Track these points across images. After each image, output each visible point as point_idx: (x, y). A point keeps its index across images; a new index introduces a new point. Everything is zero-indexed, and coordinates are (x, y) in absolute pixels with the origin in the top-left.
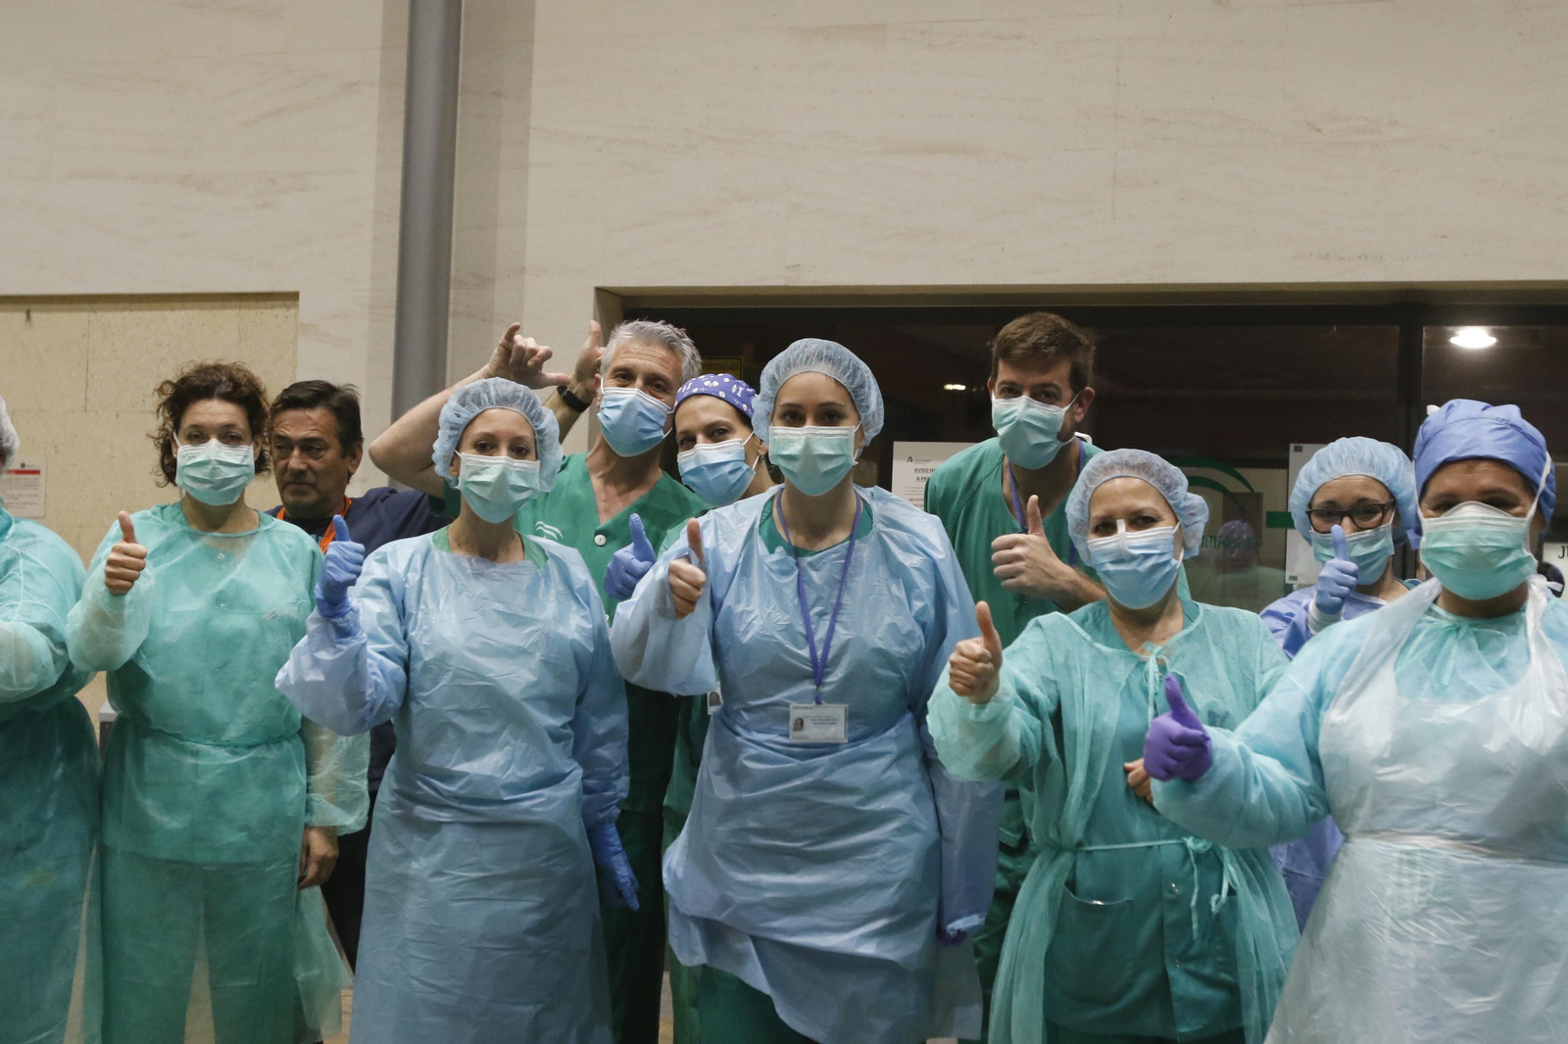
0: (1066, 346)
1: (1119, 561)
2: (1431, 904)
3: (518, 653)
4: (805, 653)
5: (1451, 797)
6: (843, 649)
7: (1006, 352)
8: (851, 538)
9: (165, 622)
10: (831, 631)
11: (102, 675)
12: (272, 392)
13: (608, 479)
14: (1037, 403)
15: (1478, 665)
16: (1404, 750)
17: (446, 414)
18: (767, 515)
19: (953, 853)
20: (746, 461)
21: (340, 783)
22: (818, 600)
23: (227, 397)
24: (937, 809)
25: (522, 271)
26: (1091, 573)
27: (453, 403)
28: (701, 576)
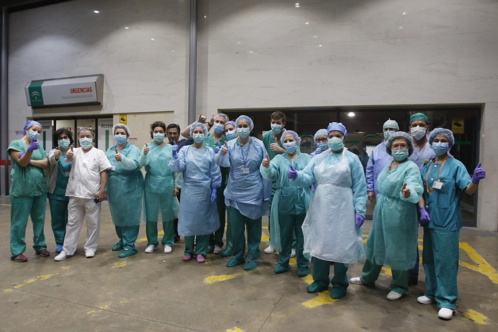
0: (281, 116)
1: (288, 147)
2: (329, 193)
3: (200, 161)
4: (243, 161)
5: (331, 178)
6: (248, 160)
7: (273, 117)
8: (249, 144)
9: (152, 159)
10: (247, 157)
11: (144, 167)
12: (167, 125)
13: (216, 137)
14: (277, 125)
15: (335, 160)
16: (325, 171)
17: (191, 128)
18: (237, 141)
19: (265, 189)
20: (235, 133)
21: (179, 181)
22: (244, 153)
23: (160, 126)
24: (263, 183)
25: (207, 107)
26: (283, 148)
27: (191, 127)
28: (227, 149)
